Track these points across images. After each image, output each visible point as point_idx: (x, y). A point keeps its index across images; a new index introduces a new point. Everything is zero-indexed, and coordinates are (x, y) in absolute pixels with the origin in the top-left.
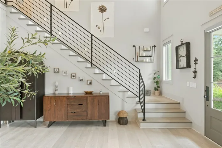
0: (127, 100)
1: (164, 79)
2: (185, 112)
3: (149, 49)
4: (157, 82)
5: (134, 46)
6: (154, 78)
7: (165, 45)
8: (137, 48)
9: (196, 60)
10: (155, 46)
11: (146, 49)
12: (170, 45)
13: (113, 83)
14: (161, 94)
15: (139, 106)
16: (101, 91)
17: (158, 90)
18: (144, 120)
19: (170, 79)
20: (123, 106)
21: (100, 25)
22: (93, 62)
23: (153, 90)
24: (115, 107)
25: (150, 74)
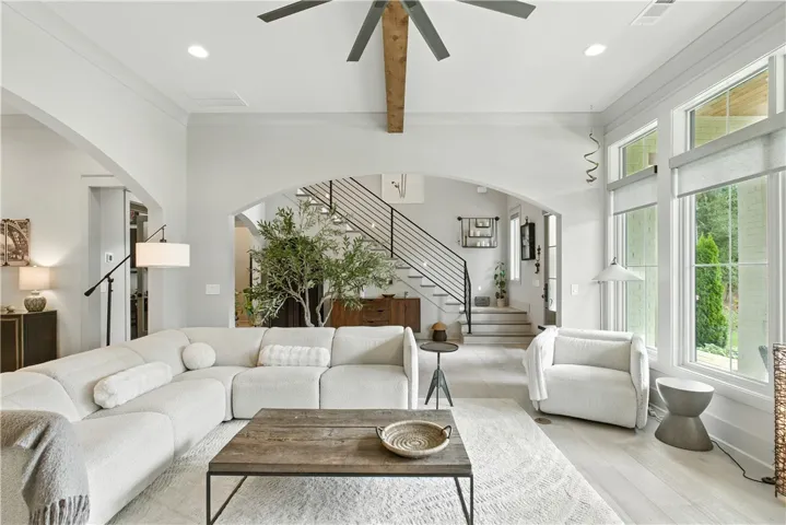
0: (445, 308)
1: (512, 278)
2: (530, 324)
3: (487, 224)
4: (502, 284)
5: (460, 219)
6: (496, 276)
7: (513, 217)
8: (466, 222)
9: (539, 249)
10: (497, 219)
11: (481, 225)
12: (517, 220)
13: (425, 281)
14: (507, 304)
15: (464, 318)
16: (406, 293)
17: (502, 297)
18: (470, 332)
19: (518, 277)
20: (440, 318)
21: (398, 181)
22: (394, 250)
23: (493, 298)
24: (428, 318)
25: (489, 269)
